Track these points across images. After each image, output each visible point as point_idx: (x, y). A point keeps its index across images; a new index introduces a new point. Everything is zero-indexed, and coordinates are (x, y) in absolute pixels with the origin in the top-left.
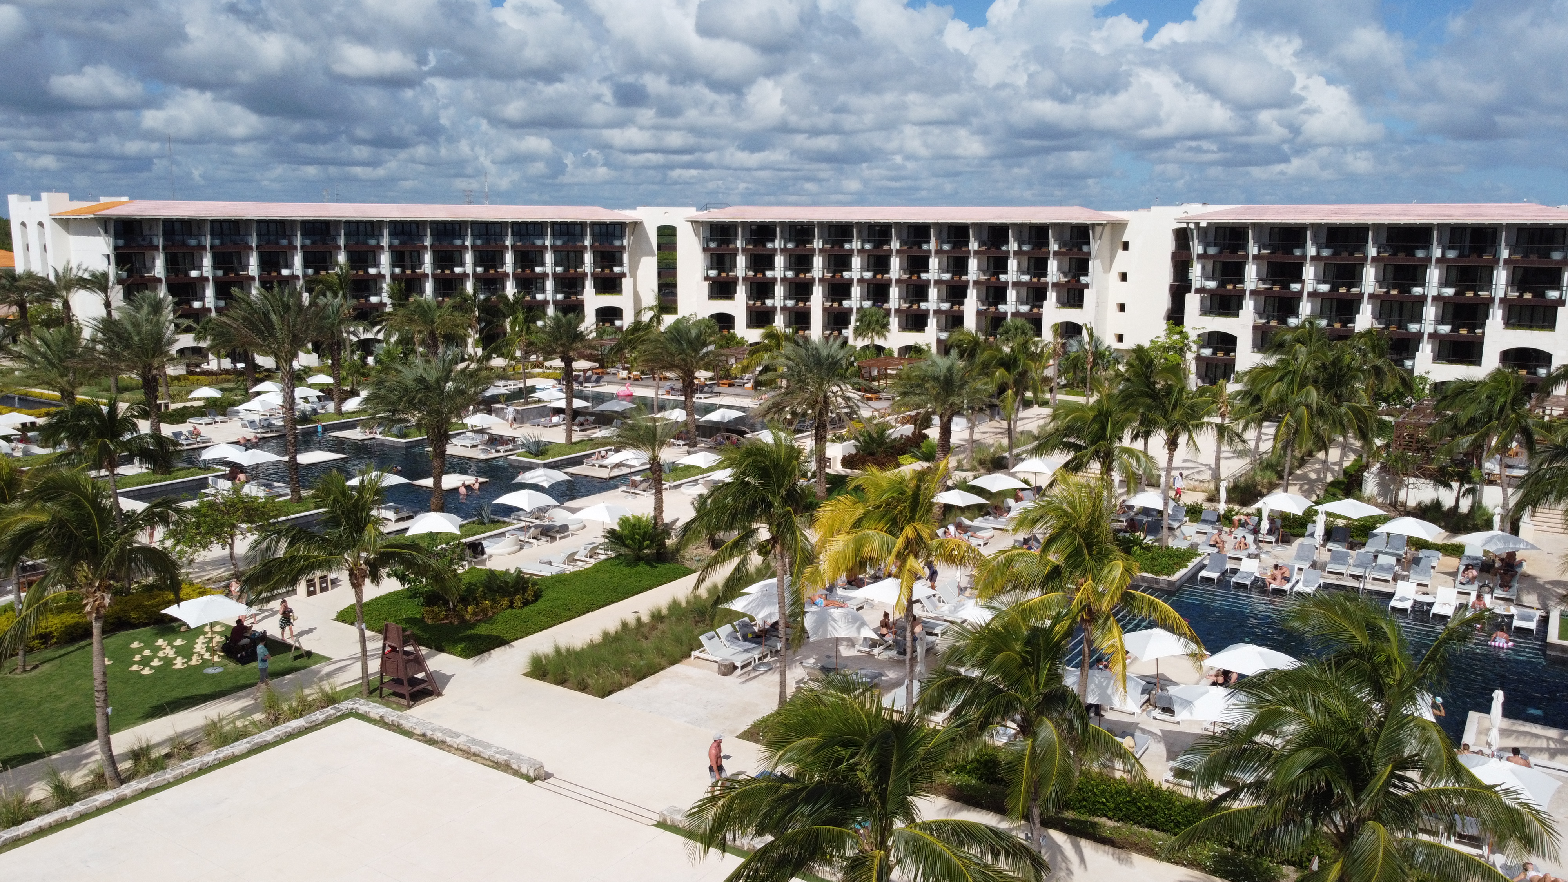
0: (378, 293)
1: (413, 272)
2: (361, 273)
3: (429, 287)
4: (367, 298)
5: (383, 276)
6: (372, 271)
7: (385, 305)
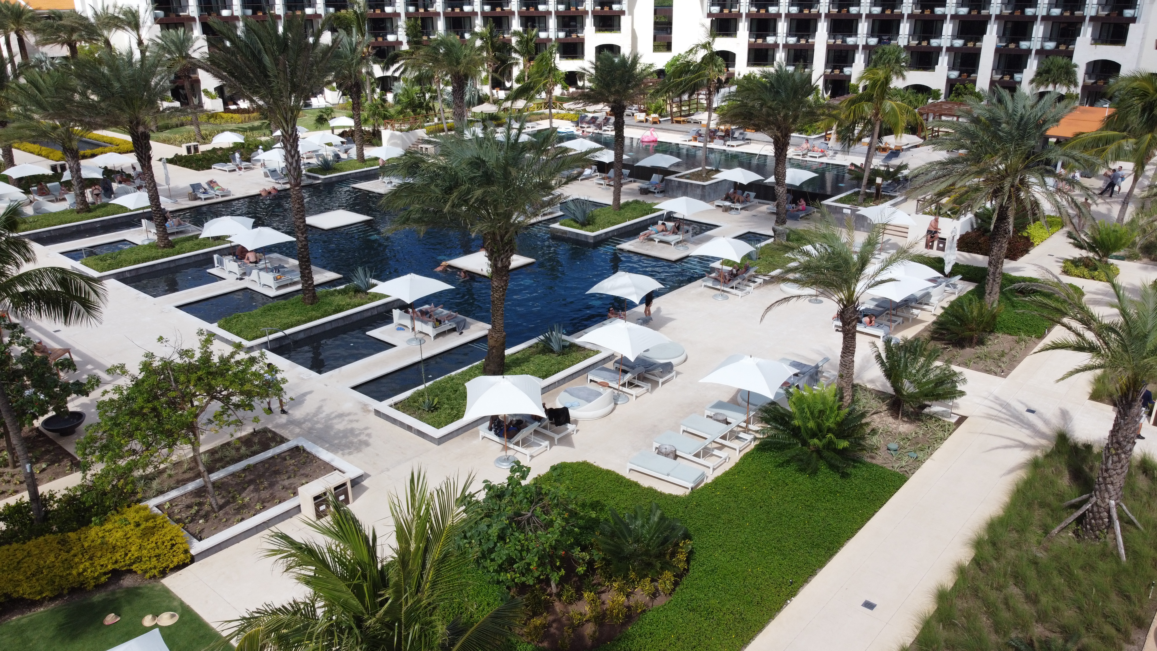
0: (394, 32)
1: (426, 10)
2: (378, 11)
3: (441, 25)
4: (384, 37)
5: (399, 15)
6: (388, 10)
7: (401, 43)
